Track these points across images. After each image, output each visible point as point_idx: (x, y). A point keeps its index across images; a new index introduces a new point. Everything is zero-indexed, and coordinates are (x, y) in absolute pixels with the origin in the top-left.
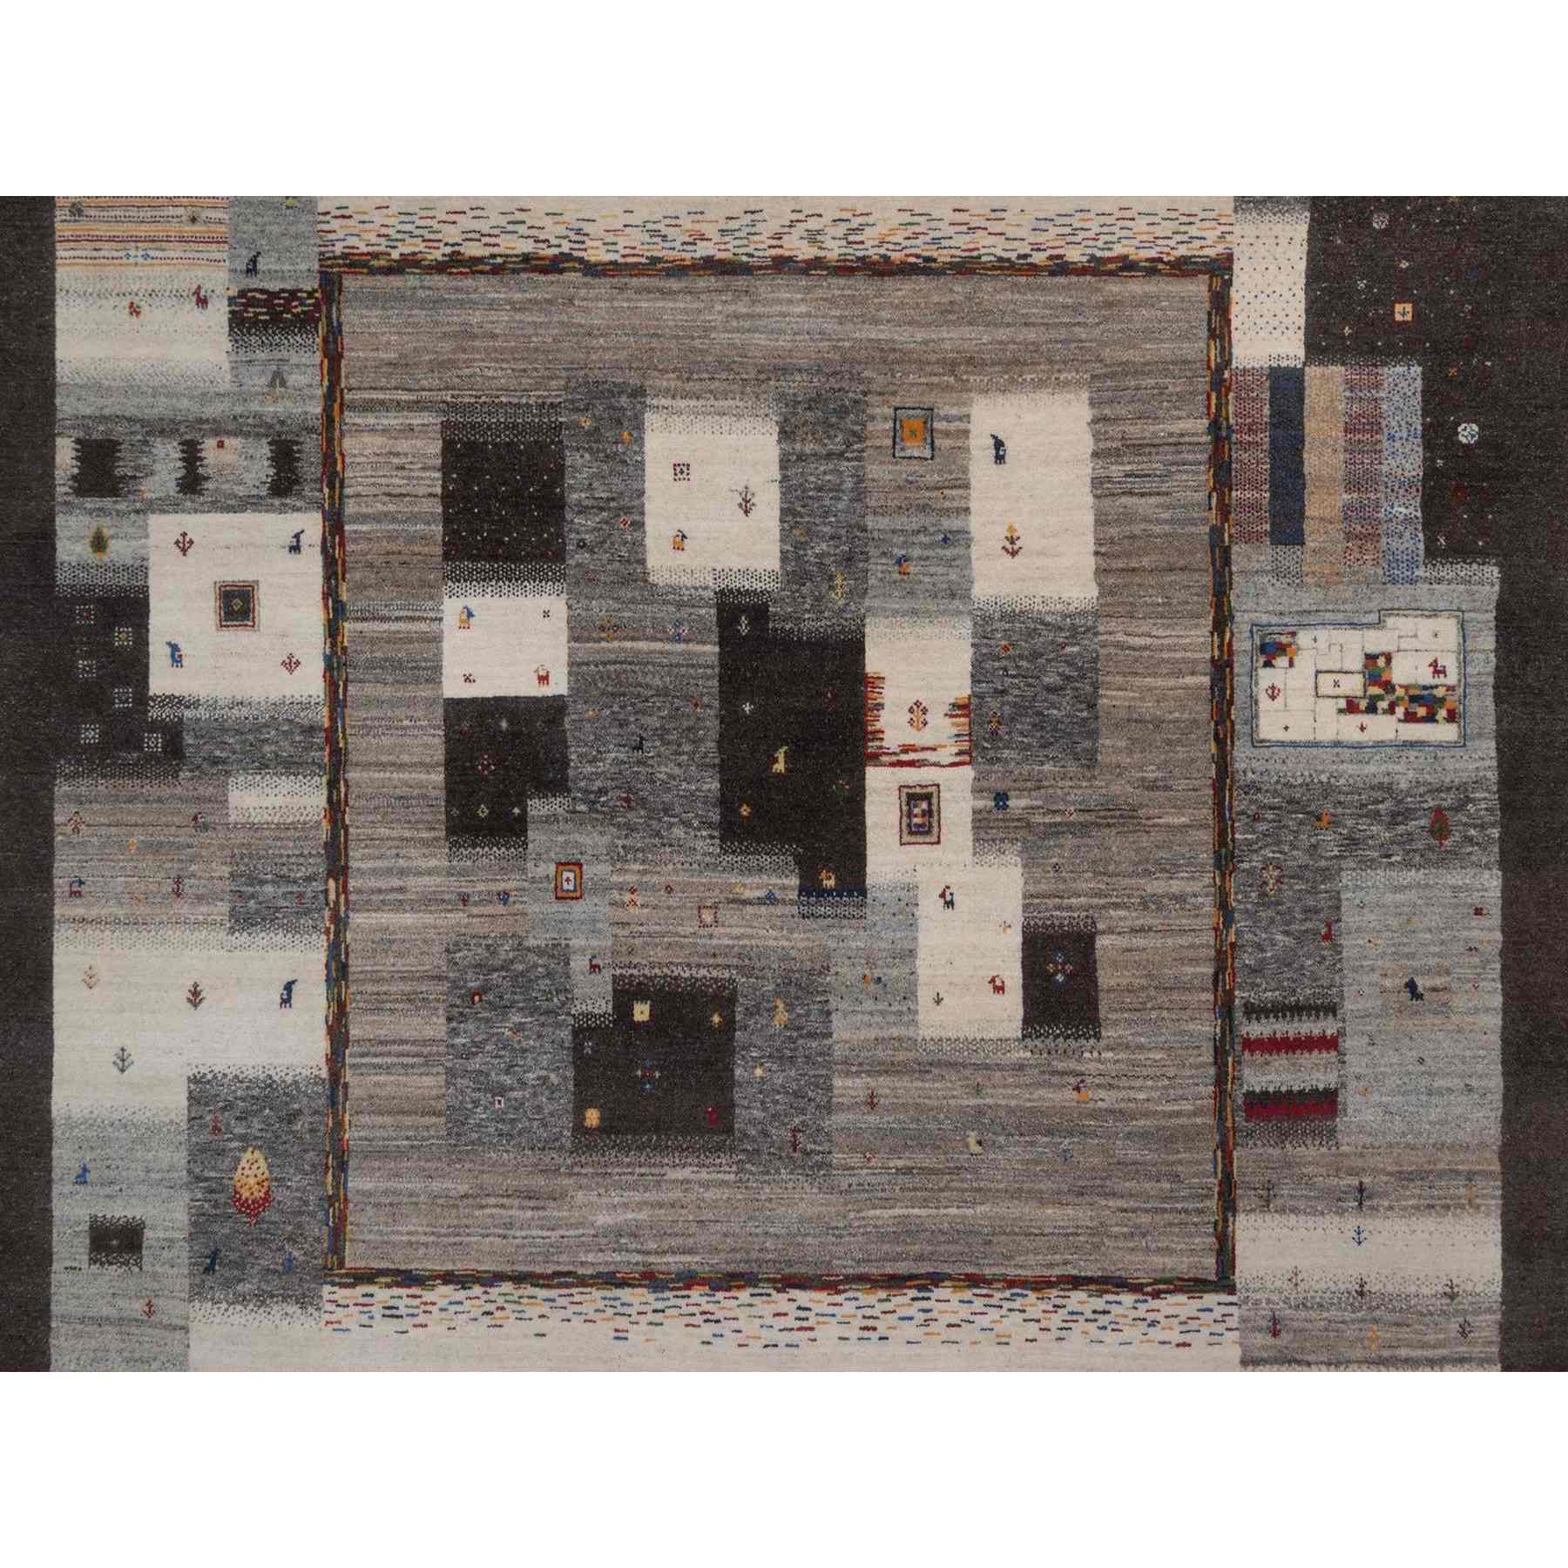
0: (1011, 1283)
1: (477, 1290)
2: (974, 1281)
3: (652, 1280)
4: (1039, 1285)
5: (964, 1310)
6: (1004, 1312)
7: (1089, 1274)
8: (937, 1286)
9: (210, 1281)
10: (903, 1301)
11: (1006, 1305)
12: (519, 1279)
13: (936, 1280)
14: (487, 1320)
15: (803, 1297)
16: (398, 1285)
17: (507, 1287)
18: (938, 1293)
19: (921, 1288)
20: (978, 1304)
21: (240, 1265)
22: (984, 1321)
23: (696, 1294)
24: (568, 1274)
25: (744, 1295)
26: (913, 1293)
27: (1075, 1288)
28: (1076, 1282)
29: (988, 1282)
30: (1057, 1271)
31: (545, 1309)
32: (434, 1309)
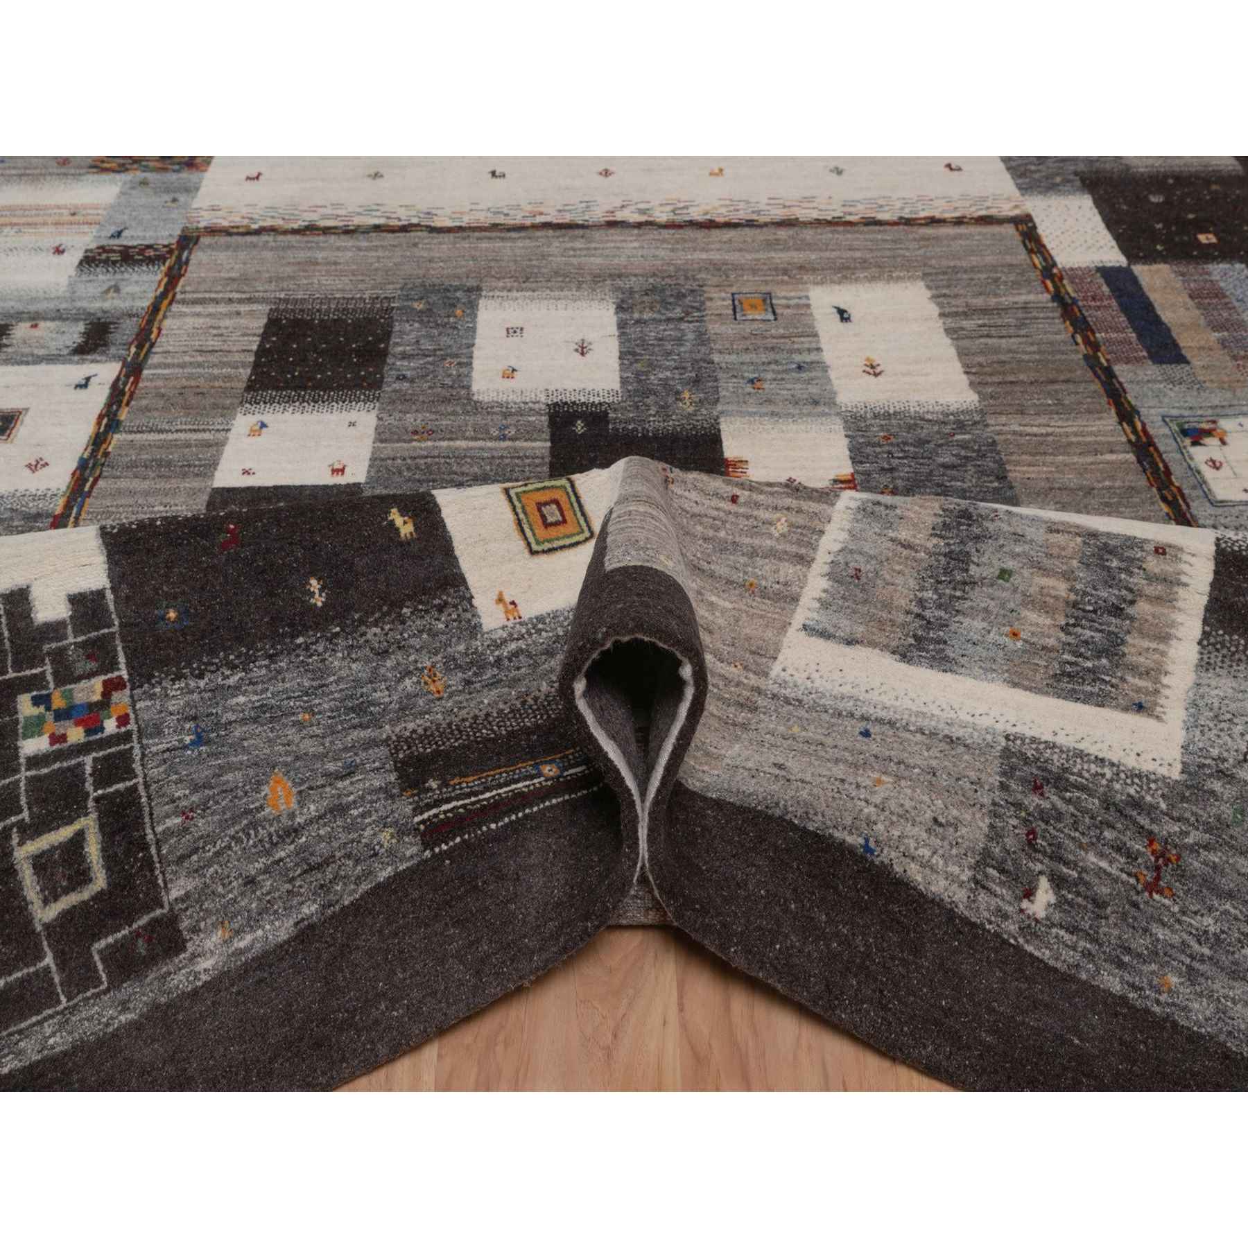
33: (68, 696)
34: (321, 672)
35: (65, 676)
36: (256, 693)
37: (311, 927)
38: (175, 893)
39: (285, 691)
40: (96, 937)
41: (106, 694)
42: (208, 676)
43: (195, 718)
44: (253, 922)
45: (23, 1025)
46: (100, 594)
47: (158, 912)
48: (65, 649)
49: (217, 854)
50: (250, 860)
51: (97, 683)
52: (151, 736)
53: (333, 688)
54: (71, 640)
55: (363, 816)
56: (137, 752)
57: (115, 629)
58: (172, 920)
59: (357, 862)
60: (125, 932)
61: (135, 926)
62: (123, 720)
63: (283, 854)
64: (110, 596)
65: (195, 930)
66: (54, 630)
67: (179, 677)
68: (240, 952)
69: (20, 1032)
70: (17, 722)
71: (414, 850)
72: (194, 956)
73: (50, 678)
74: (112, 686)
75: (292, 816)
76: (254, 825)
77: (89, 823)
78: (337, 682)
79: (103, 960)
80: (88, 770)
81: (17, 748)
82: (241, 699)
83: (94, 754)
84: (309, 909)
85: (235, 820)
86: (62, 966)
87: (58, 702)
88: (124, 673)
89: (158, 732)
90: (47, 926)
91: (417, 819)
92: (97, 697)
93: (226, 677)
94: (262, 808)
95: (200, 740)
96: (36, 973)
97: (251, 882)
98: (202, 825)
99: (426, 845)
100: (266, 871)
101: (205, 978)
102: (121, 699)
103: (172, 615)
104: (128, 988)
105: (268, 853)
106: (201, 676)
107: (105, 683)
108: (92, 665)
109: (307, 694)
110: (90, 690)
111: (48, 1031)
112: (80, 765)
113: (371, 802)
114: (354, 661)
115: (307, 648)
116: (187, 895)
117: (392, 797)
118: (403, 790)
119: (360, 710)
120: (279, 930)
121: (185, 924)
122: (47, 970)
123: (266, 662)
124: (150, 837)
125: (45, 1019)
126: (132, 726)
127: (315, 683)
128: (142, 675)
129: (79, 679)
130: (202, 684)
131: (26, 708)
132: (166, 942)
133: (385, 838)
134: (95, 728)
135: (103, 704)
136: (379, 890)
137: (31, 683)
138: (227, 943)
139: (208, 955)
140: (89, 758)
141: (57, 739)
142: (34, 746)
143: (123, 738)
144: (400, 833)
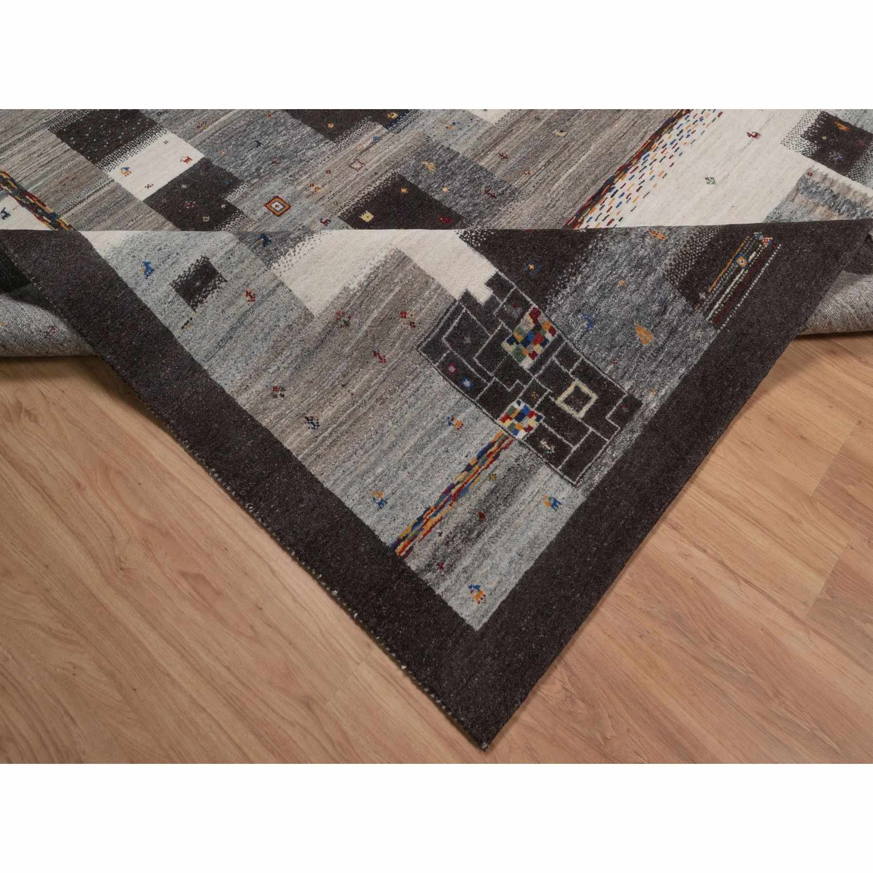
33: (521, 332)
34: (610, 256)
35: (513, 323)
36: (593, 282)
37: (686, 377)
38: (627, 388)
39: (603, 274)
40: (605, 414)
41: (535, 321)
42: (568, 285)
43: (579, 311)
44: (663, 384)
45: (598, 455)
46: (497, 275)
47: (624, 396)
48: (502, 309)
49: (635, 369)
50: (649, 366)
51: (527, 316)
52: (570, 332)
53: (621, 260)
54: (502, 303)
55: (685, 329)
56: (570, 344)
57: (515, 287)
58: (631, 397)
59: (693, 348)
60: (615, 408)
61: (617, 405)
62: (552, 331)
63: (661, 358)
64: (502, 274)
65: (642, 396)
66: (491, 302)
67: (557, 293)
68: (663, 397)
69: (599, 458)
70: (510, 357)
71: (713, 333)
72: (647, 405)
73: (507, 327)
74: (535, 315)
75: (656, 343)
76: (643, 353)
77: (577, 382)
78: (620, 256)
79: (613, 420)
80: (557, 362)
81: (521, 368)
82: (590, 288)
83: (554, 355)
84: (683, 371)
85: (634, 356)
86: (597, 428)
87: (520, 338)
88: (534, 305)
89: (571, 330)
90: (583, 419)
91: (707, 319)
92: (532, 326)
93: (575, 281)
94: (641, 346)
95: (591, 323)
96: (589, 436)
97: (653, 373)
98: (622, 364)
99: (716, 329)
100: (657, 366)
101: (656, 410)
102: (542, 318)
103: (532, 267)
104: (629, 426)
105: (655, 360)
106: (565, 287)
107: (531, 315)
108: (519, 310)
109: (613, 270)
110: (527, 324)
111: (610, 453)
112: (553, 362)
113: (685, 320)
114: (619, 242)
115: (596, 248)
116: (632, 387)
117: (691, 313)
118: (693, 307)
119: (639, 265)
120: (675, 382)
121: (637, 396)
122: (592, 433)
123: (585, 264)
124: (605, 376)
125: (605, 449)
126: (558, 332)
127: (613, 262)
128: (543, 303)
129: (518, 321)
130: (568, 290)
131: (509, 348)
132: (634, 404)
133: (699, 334)
134: (544, 342)
135: (538, 327)
136: (707, 353)
137: (502, 335)
138: (656, 395)
139: (652, 402)
140: (553, 358)
141: (533, 355)
142: (527, 363)
143: (559, 340)
144: (704, 329)
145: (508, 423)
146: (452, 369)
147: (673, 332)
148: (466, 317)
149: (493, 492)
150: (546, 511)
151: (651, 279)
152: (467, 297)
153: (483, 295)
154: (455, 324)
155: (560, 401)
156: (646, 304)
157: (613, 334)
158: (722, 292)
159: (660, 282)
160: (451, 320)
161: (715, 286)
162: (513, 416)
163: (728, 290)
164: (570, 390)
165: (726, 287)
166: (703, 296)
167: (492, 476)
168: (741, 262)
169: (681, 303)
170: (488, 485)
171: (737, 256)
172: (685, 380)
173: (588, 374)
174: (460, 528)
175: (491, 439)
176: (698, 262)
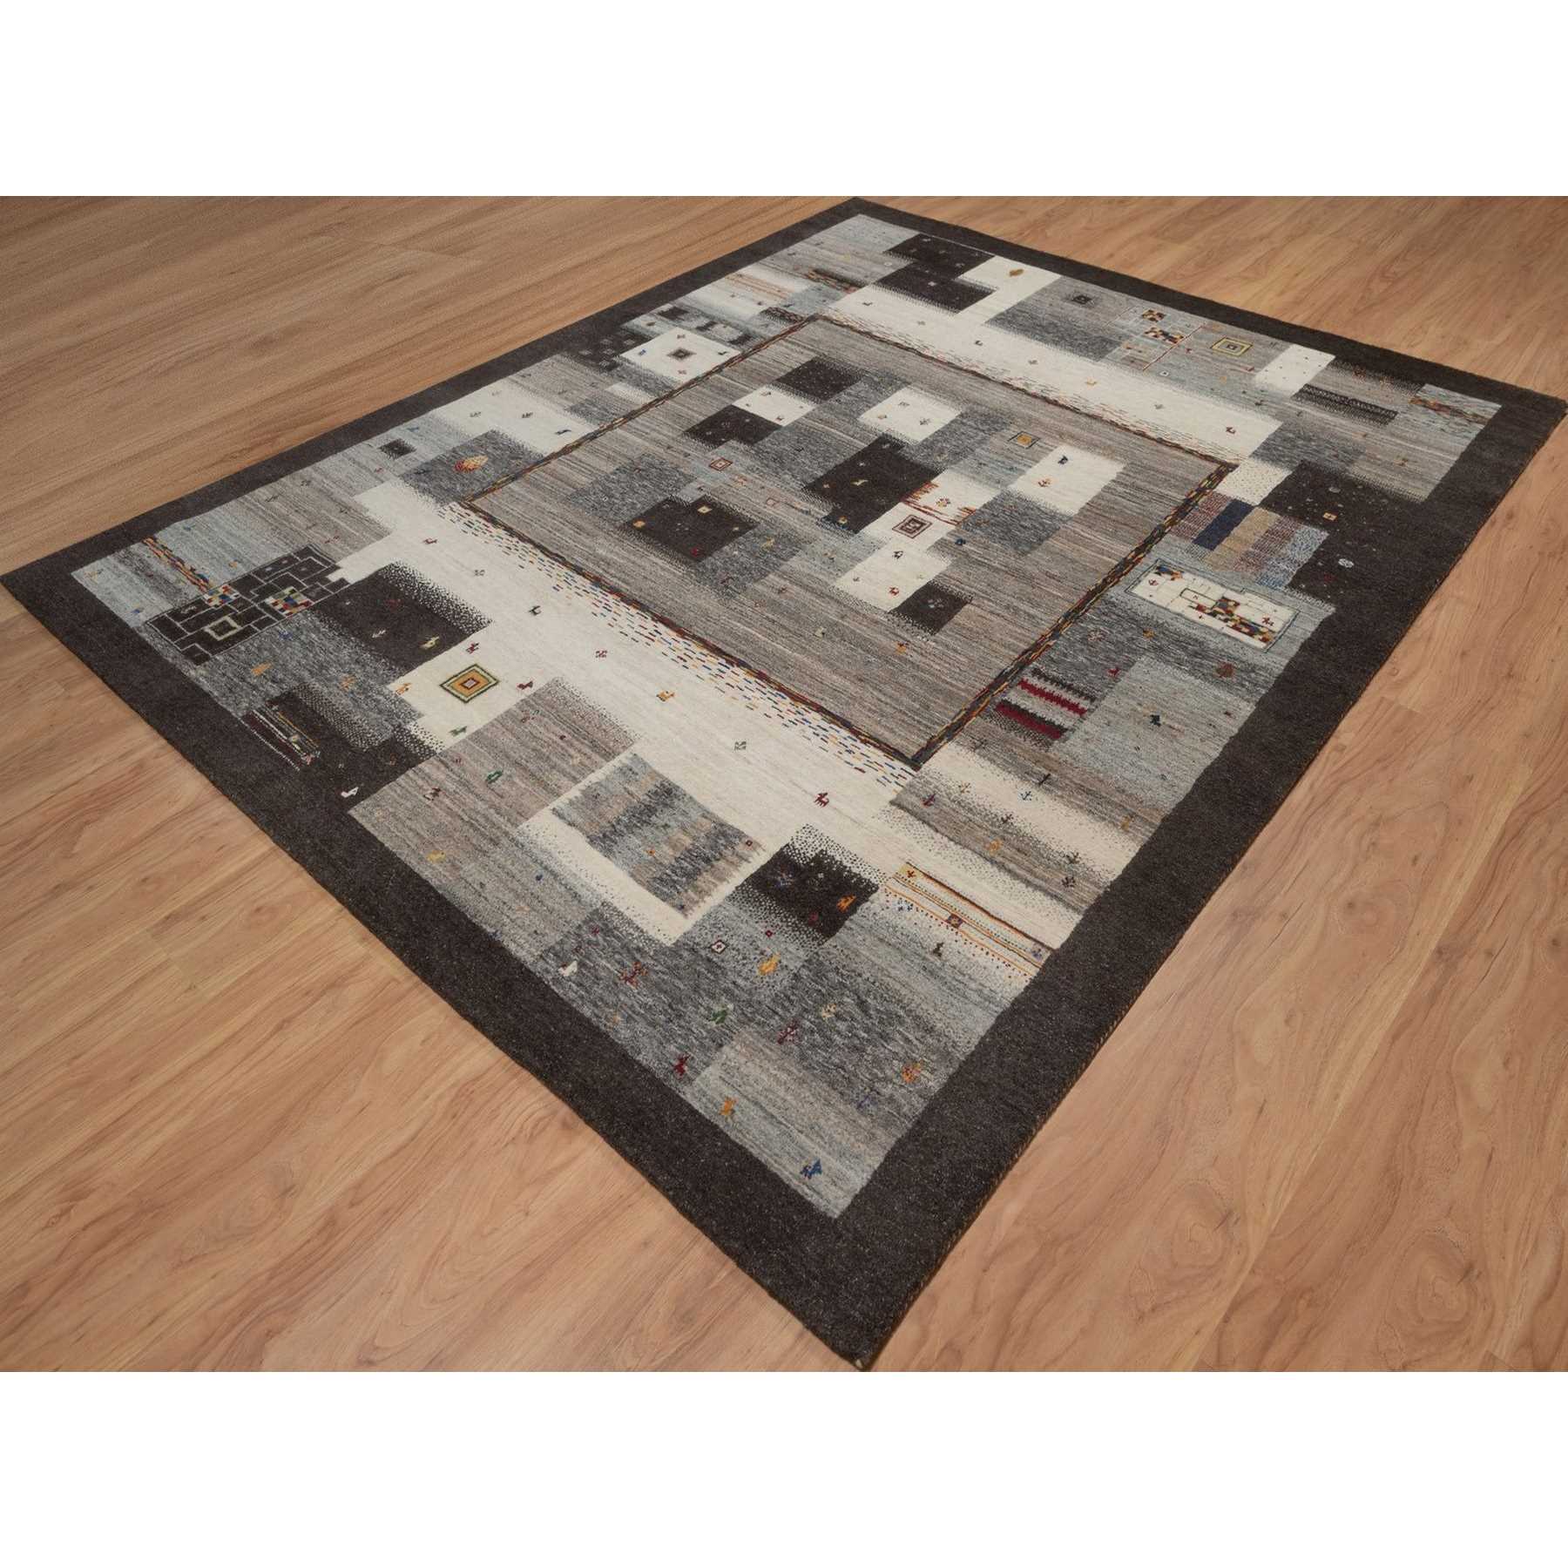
0: (781, 689)
1: (516, 539)
2: (760, 676)
3: (597, 581)
4: (796, 698)
5: (743, 684)
6: (765, 697)
7: (832, 711)
8: (738, 666)
9: (414, 476)
10: (714, 662)
11: (769, 695)
12: (537, 546)
13: (741, 664)
14: (507, 550)
15: (661, 627)
16: (485, 519)
17: (529, 546)
18: (736, 669)
19: (727, 661)
20: (754, 686)
21: (432, 479)
22: (749, 694)
23: (611, 597)
24: (561, 557)
25: (633, 611)
26: (724, 662)
27: (817, 711)
28: (820, 709)
29: (768, 680)
30: (814, 700)
31: (536, 561)
32: (488, 534)
33: (297, 597)
34: (339, 650)
35: (307, 592)
36: (319, 638)
39: (323, 645)
41: (301, 605)
42: (323, 624)
43: (298, 630)
44: (210, 678)
46: (347, 584)
48: (319, 587)
50: (231, 672)
52: (284, 624)
53: (331, 656)
54: (323, 586)
56: (275, 624)
57: (333, 594)
59: (234, 700)
61: (205, 651)
62: (289, 614)
64: (347, 587)
67: (319, 617)
70: (279, 592)
71: (240, 715)
73: (304, 589)
74: (306, 604)
77: (238, 628)
78: (336, 656)
80: (262, 617)
82: (315, 637)
87: (292, 596)
88: (314, 604)
90: (202, 630)
91: (253, 711)
92: (299, 603)
93: (324, 628)
101: (187, 674)
102: (300, 609)
103: (347, 604)
106: (321, 621)
107: (308, 602)
108: (313, 596)
109: (324, 651)
110: (302, 600)
111: (163, 643)
112: (263, 614)
113: (260, 695)
114: (349, 656)
115: (349, 642)
117: (263, 700)
118: (269, 701)
119: (322, 667)
121: (207, 663)
123: (336, 634)
125: (167, 641)
126: (288, 617)
127: (332, 651)
128: (313, 609)
129: (306, 595)
130: (318, 623)
131: (287, 591)
132: (200, 660)
133: (245, 705)
134: (282, 610)
135: (296, 605)
136: (225, 710)
137: (299, 586)
138: (202, 675)
139: (196, 673)
140: (268, 615)
141: (275, 604)
142: (270, 600)
143: (279, 617)
144: (247, 708)
145: (221, 590)
146: (285, 562)
147: (255, 687)
148: (321, 567)
149: (167, 581)
150: (132, 606)
151: (306, 674)
152: (336, 568)
153: (334, 577)
154: (318, 562)
155: (227, 618)
156: (286, 670)
157: (271, 650)
158: (272, 721)
159: (300, 679)
160: (323, 560)
161: (280, 717)
162: (226, 593)
163: (272, 726)
164: (233, 624)
165: (276, 725)
166: (275, 708)
167: (179, 581)
168: (294, 738)
169: (275, 691)
170: (172, 578)
171: (301, 735)
172: (207, 695)
173: (241, 636)
174: (149, 566)
175: (211, 581)
176: (307, 707)
